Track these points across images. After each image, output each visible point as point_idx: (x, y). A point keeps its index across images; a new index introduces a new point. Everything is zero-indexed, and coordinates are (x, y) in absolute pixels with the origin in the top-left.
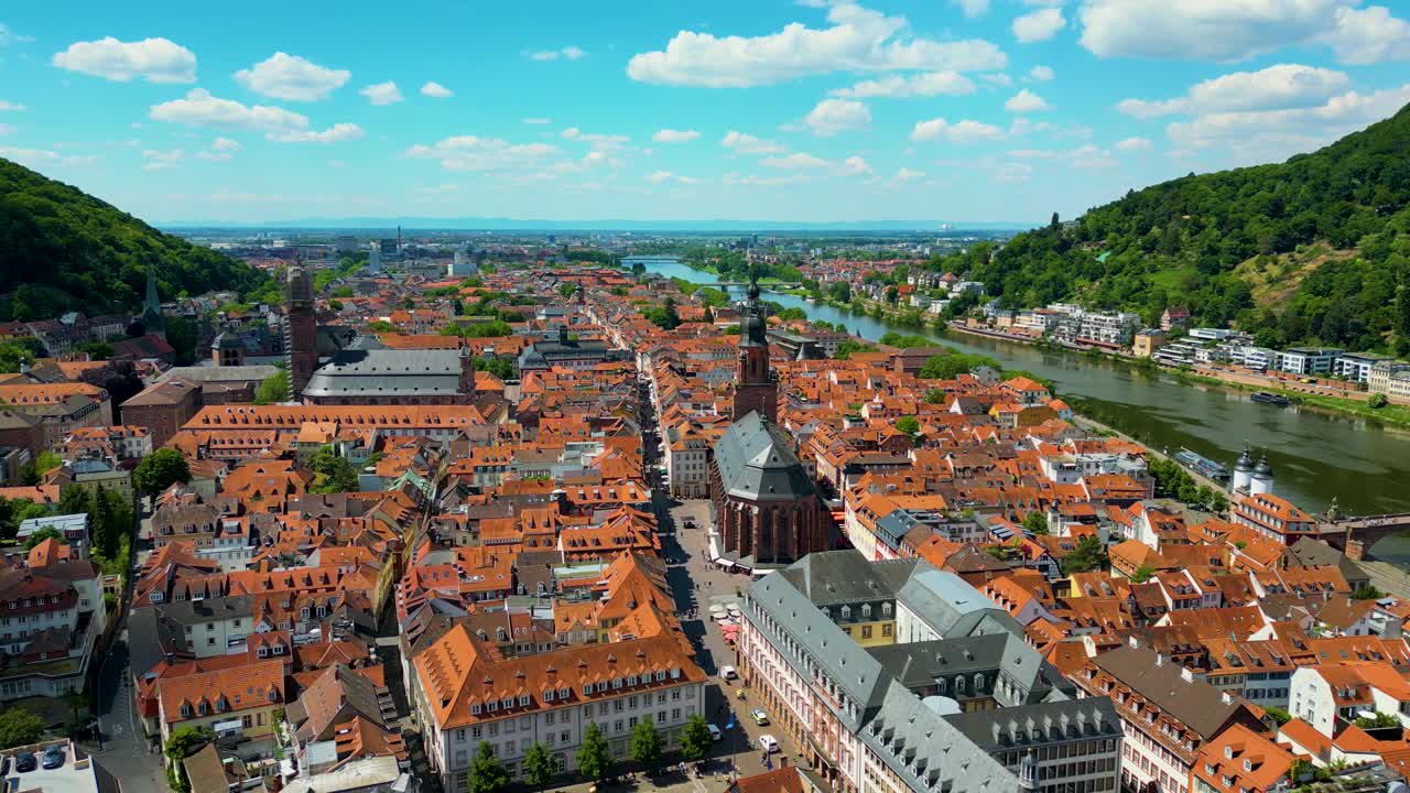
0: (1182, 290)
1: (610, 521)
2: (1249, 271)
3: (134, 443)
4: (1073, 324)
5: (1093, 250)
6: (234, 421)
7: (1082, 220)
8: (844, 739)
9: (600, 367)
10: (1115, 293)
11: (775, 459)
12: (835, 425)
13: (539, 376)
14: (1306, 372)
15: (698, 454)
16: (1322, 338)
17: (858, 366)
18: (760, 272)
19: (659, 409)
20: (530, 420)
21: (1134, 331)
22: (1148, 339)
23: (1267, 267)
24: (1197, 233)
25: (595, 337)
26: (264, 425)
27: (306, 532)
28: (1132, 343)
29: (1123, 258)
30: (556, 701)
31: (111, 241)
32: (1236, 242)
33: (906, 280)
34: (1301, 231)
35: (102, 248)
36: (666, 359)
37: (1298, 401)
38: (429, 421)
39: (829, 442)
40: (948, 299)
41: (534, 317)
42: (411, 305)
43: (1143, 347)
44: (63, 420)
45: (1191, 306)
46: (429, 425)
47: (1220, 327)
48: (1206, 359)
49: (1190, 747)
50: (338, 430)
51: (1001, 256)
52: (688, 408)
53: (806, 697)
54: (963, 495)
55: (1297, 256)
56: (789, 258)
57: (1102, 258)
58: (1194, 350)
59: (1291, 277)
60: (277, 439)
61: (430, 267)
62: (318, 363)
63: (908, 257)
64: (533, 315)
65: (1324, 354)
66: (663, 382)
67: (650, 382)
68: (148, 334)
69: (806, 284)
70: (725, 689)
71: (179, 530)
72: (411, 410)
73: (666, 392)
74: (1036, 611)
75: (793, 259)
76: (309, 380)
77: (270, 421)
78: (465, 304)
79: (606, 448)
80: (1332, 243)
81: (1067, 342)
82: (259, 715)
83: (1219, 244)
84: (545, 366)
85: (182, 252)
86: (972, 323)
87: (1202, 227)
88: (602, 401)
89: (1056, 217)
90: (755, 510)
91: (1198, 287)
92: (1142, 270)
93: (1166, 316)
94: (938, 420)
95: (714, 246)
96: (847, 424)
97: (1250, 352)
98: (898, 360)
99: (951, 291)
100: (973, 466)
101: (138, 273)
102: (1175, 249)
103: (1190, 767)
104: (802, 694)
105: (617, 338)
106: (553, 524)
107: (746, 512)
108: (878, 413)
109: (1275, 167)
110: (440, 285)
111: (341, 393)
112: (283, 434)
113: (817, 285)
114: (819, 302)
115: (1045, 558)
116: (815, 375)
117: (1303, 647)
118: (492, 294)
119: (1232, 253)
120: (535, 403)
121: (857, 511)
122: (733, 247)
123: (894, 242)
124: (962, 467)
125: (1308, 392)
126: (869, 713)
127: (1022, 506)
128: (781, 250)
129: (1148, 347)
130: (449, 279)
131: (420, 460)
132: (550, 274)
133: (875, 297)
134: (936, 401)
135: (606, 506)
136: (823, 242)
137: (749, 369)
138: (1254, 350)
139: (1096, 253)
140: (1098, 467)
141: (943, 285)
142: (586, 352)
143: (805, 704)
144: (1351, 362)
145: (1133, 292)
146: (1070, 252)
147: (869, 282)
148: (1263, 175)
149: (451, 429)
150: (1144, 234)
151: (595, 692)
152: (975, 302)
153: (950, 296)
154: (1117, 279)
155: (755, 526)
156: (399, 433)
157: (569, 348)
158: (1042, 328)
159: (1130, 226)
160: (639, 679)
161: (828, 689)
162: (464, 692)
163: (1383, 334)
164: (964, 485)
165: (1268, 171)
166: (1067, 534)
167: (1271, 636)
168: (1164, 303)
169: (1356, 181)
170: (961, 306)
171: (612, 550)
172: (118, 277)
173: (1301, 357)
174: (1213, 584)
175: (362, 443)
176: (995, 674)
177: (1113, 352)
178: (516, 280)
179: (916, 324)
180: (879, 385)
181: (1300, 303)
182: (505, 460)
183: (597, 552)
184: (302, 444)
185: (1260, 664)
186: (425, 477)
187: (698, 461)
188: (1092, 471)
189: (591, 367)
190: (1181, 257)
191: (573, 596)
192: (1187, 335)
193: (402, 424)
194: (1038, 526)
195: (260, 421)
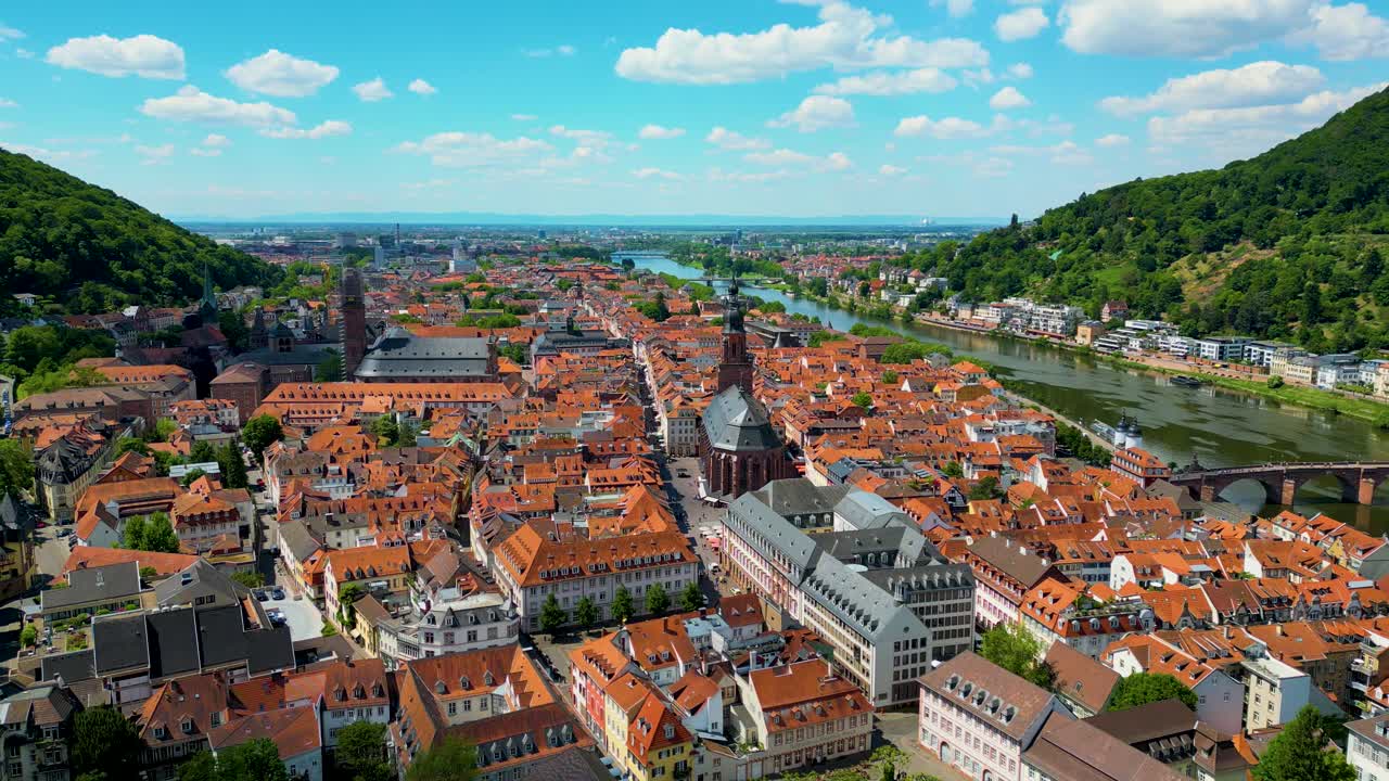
0: (1123, 285)
1: (623, 466)
2: (1181, 270)
3: (226, 414)
4: (1025, 316)
5: (1047, 249)
6: (305, 396)
7: (1039, 221)
8: (792, 594)
9: (602, 353)
10: (1064, 288)
11: (750, 420)
12: (802, 400)
13: (551, 361)
14: (1220, 358)
15: (689, 420)
16: (1237, 329)
17: (827, 353)
18: (744, 267)
19: (654, 388)
20: (550, 395)
21: (1077, 322)
22: (1089, 330)
23: (1196, 265)
24: (1139, 233)
25: (595, 328)
26: (330, 399)
27: (390, 475)
28: (1075, 333)
29: (1073, 256)
30: (597, 571)
31: (152, 241)
32: (1171, 243)
33: (878, 276)
34: (1229, 233)
35: (145, 248)
36: (660, 347)
37: (1210, 383)
38: (467, 396)
39: (796, 412)
40: (915, 293)
41: (537, 310)
42: (422, 299)
43: (1084, 336)
44: (165, 395)
45: (1129, 300)
46: (467, 400)
47: (1153, 319)
48: (1137, 348)
49: (1020, 595)
50: (394, 403)
51: (964, 255)
52: (679, 386)
53: (767, 572)
54: (897, 449)
55: (1224, 255)
56: (771, 255)
57: (1054, 257)
58: (1127, 339)
59: (1217, 275)
60: (343, 410)
61: (432, 264)
62: (367, 349)
63: (885, 253)
64: (535, 309)
65: (1236, 342)
66: (658, 366)
67: (645, 367)
68: (204, 325)
69: (787, 279)
70: (712, 578)
71: (296, 471)
72: (450, 387)
73: (661, 374)
74: (935, 521)
75: (776, 254)
76: (360, 363)
77: (335, 396)
78: (472, 298)
79: (616, 415)
80: (1255, 243)
81: (1019, 333)
82: (395, 580)
83: (1157, 244)
84: (555, 352)
85: (211, 251)
86: (936, 315)
87: (1144, 228)
88: (607, 380)
89: (1015, 218)
90: (735, 459)
91: (1136, 283)
92: (1089, 268)
93: (1106, 309)
94: (889, 396)
95: (699, 242)
96: (813, 399)
97: (1174, 341)
98: (863, 349)
99: (918, 286)
100: (911, 430)
101: (179, 271)
102: (1118, 248)
103: (1018, 606)
104: (764, 571)
105: (613, 328)
106: (580, 467)
107: (727, 460)
108: (839, 391)
109: (1213, 172)
110: (444, 280)
111: (387, 374)
112: (347, 407)
113: (797, 280)
114: (798, 296)
115: (953, 492)
116: (789, 361)
117: (1125, 546)
118: (495, 289)
119: (1167, 252)
120: (553, 382)
121: (814, 461)
122: (718, 243)
123: (874, 237)
124: (901, 430)
125: (1219, 375)
126: (808, 572)
127: (944, 458)
128: (764, 247)
129: (1089, 337)
130: (451, 275)
131: (465, 425)
132: (546, 270)
133: (850, 292)
134: (889, 382)
135: (620, 456)
136: (806, 237)
137: (730, 353)
138: (1178, 339)
139: (1050, 252)
140: (1011, 430)
141: (911, 281)
142: (589, 340)
143: (767, 576)
144: (1257, 349)
145: (1079, 288)
146: (1026, 251)
147: (844, 277)
148: (1202, 180)
149: (484, 403)
150: (1092, 234)
151: (623, 566)
152: (940, 296)
153: (917, 290)
154: (1066, 275)
155: (734, 471)
156: (441, 406)
157: (575, 337)
158: (998, 320)
159: (1081, 227)
160: (652, 559)
161: (781, 562)
162: (535, 564)
163: (1290, 324)
164: (901, 442)
165: (1206, 176)
166: (976, 477)
167: (1103, 538)
168: (1105, 297)
169: (1280, 188)
170: (927, 300)
171: (626, 485)
172: (162, 274)
173: (1217, 345)
174: (1076, 509)
175: (414, 413)
176: (896, 552)
177: (1058, 341)
178: (515, 276)
179: (885, 316)
180: (843, 368)
181: (1221, 297)
182: (534, 425)
183: (616, 486)
184: (365, 414)
185: (1092, 557)
186: (471, 438)
187: (689, 427)
188: (1007, 434)
189: (594, 354)
190: (1123, 256)
191: (600, 514)
192: (1123, 326)
193: (444, 399)
194: (955, 472)
195: (326, 396)
